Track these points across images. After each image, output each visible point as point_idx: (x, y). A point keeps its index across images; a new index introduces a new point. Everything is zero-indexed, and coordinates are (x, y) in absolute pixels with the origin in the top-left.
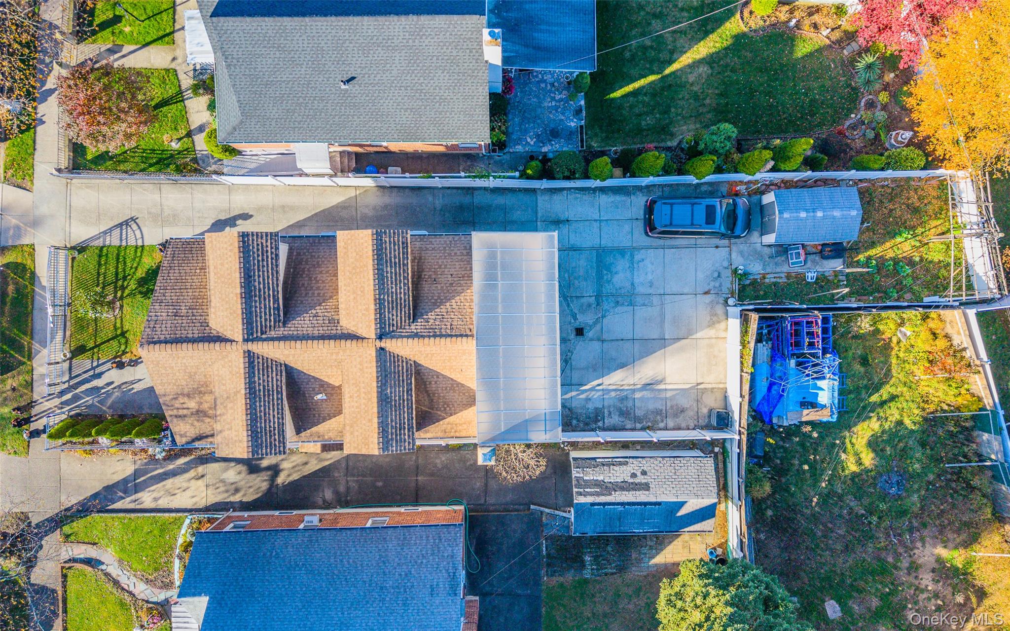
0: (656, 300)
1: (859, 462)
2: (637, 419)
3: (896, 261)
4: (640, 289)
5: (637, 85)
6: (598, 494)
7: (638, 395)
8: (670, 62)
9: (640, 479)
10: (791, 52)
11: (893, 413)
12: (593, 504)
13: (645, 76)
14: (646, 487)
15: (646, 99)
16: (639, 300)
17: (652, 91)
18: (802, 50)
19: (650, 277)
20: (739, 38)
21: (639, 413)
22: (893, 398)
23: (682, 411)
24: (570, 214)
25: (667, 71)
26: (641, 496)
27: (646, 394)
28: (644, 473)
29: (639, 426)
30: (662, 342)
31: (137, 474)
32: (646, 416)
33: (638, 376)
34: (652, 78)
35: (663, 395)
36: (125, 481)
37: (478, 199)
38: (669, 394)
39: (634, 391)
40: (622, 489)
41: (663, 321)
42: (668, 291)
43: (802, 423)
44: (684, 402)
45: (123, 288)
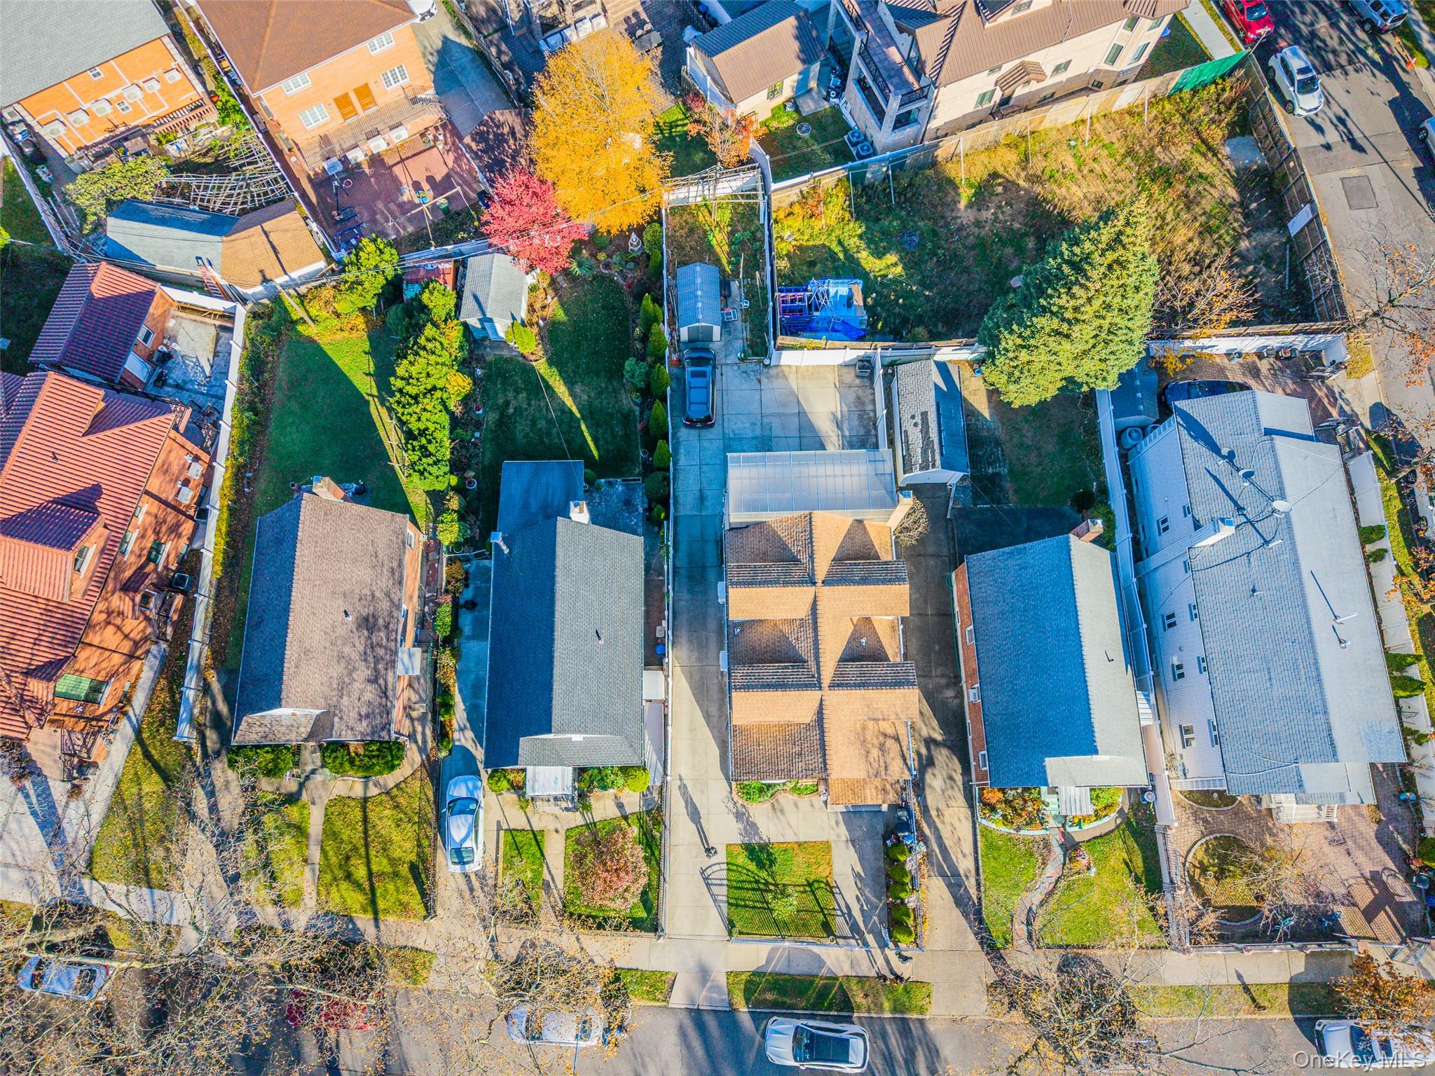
0: (765, 421)
1: (895, 265)
2: (868, 433)
3: (731, 244)
4: (758, 432)
5: (589, 439)
6: (933, 451)
7: (847, 433)
8: (571, 413)
9: (918, 419)
10: (564, 324)
11: (853, 243)
12: (942, 454)
13: (582, 432)
14: (924, 415)
15: (601, 431)
16: (767, 433)
17: (593, 428)
18: (561, 315)
19: (747, 425)
20: (551, 362)
21: (862, 432)
22: (840, 243)
23: (859, 398)
24: (696, 488)
25: (578, 415)
26: (932, 417)
27: (845, 427)
28: (913, 417)
29: (873, 432)
30: (801, 414)
31: (942, 874)
32: (864, 427)
33: (830, 433)
34: (583, 427)
35: (846, 413)
36: (949, 886)
37: (682, 563)
38: (845, 409)
39: (843, 436)
40: (927, 432)
41: (784, 415)
42: (758, 411)
43: (865, 305)
44: (851, 396)
45: (767, 883)
